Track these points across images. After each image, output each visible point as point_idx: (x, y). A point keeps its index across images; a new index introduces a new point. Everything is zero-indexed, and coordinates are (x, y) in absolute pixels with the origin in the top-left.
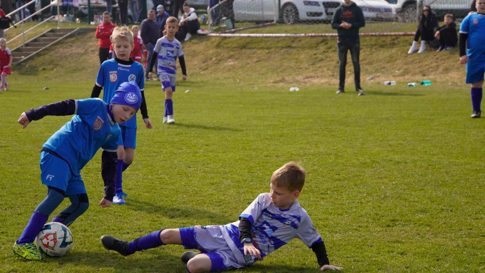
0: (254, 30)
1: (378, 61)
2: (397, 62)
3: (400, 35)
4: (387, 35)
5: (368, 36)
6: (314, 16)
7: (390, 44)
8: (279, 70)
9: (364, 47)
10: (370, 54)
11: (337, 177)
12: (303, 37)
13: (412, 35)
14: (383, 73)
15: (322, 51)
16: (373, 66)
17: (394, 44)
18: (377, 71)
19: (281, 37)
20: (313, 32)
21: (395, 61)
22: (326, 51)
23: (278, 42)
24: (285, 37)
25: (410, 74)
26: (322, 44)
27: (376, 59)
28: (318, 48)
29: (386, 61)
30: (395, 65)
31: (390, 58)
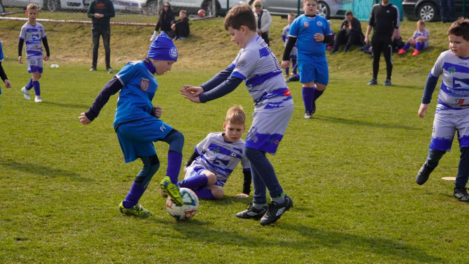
0: (22, 15)
1: (126, 46)
2: (141, 47)
3: (144, 26)
4: (133, 25)
5: (118, 24)
6: (73, 5)
7: (136, 32)
9: (114, 34)
10: (119, 40)
11: (85, 140)
12: (63, 22)
13: (153, 26)
14: (129, 56)
15: (80, 35)
16: (121, 50)
17: (139, 32)
18: (124, 54)
19: (45, 21)
20: (72, 19)
21: (139, 46)
22: (82, 35)
24: (48, 22)
26: (79, 29)
27: (123, 44)
28: (76, 32)
29: (132, 46)
30: (139, 50)
31: (135, 43)
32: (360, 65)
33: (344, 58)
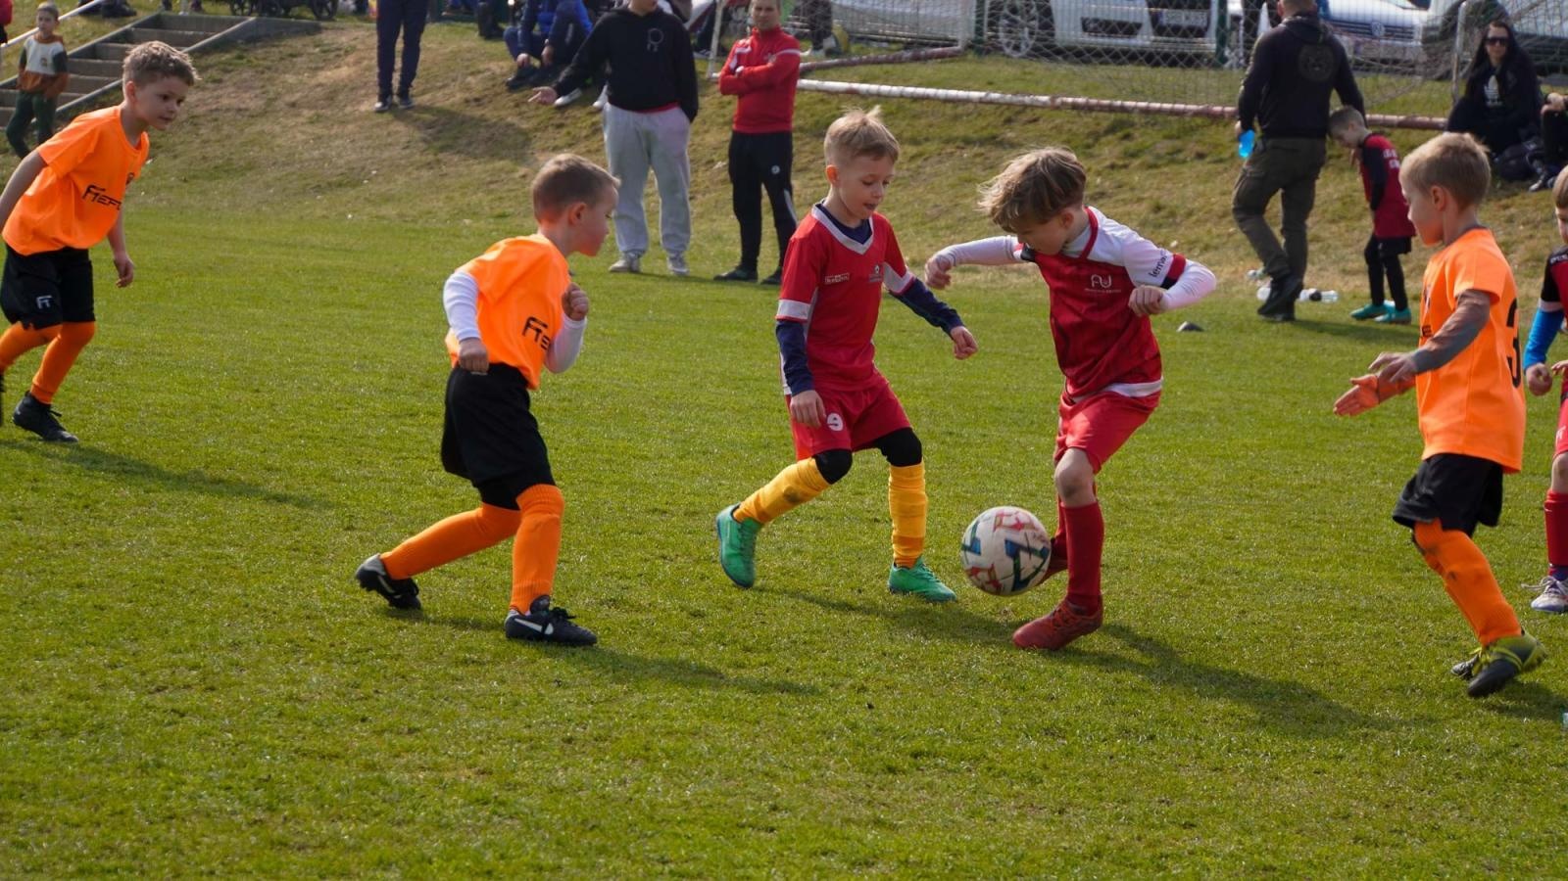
0: (876, 69)
8: (942, 223)
12: (1044, 106)
15: (1108, 163)
19: (967, 101)
20: (1085, 91)
22: (1121, 163)
23: (956, 118)
24: (981, 101)
26: (1110, 137)
28: (1095, 150)
29: (1328, 216)
30: (1356, 232)
31: (1344, 204)
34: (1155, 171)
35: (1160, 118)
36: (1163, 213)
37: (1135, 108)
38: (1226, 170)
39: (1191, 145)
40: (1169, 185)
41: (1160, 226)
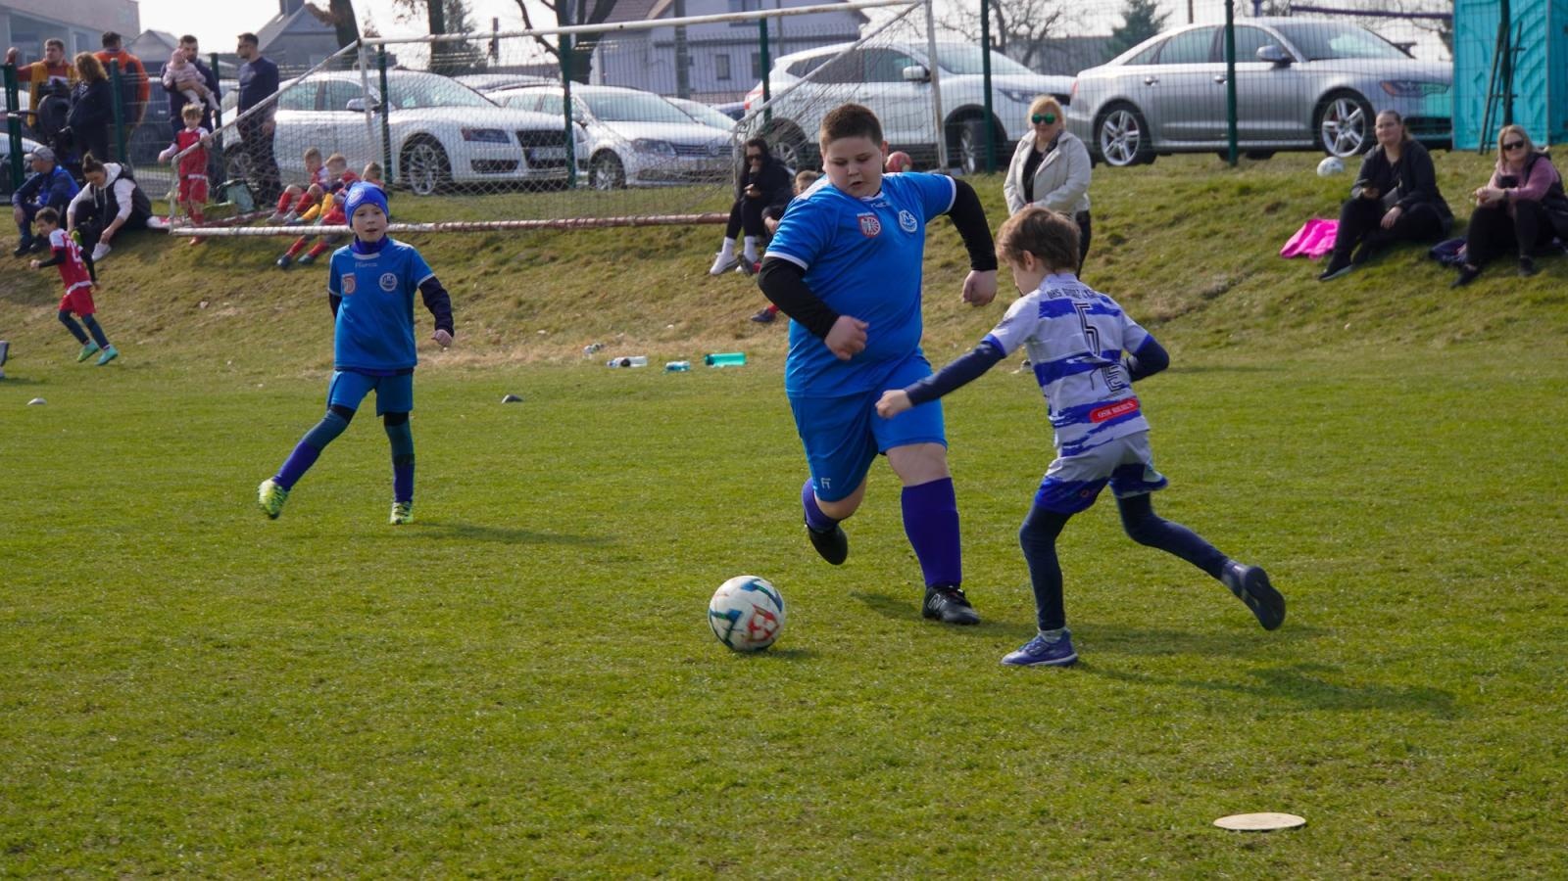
1: (628, 297)
2: (675, 300)
3: (692, 222)
4: (656, 223)
5: (604, 225)
7: (667, 248)
9: (596, 259)
10: (610, 277)
12: (430, 231)
14: (633, 332)
15: (482, 271)
16: (609, 313)
17: (677, 247)
18: (617, 326)
20: (466, 217)
21: (672, 296)
22: (492, 270)
25: (704, 334)
26: (484, 251)
27: (621, 290)
28: (472, 262)
29: (649, 297)
30: (670, 309)
31: (660, 287)
32: (1423, 314)
33: (1366, 290)
34: (518, 274)
35: (521, 233)
36: (524, 307)
37: (499, 226)
38: (572, 268)
39: (545, 251)
40: (529, 285)
41: (522, 317)
